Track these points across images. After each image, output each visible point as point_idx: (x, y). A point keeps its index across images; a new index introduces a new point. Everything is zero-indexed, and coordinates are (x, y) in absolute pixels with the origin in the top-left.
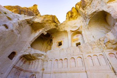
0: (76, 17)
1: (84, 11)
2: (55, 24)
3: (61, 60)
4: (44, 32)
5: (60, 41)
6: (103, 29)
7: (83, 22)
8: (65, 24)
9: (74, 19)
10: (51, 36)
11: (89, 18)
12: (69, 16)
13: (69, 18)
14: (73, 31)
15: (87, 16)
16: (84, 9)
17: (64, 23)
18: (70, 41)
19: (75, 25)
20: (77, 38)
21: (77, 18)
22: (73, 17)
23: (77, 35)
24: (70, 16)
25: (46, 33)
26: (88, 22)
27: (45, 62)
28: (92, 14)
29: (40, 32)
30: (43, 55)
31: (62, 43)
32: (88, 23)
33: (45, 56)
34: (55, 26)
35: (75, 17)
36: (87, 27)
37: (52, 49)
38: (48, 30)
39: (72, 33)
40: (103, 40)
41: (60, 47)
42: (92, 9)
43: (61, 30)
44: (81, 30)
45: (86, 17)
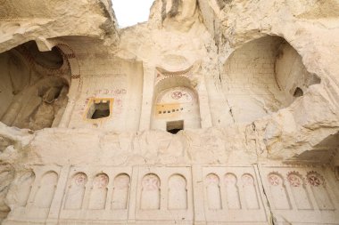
0: (188, 23)
1: (221, 14)
2: (104, 19)
3: (100, 178)
4: (43, 38)
5: (102, 97)
6: (261, 95)
7: (208, 51)
8: (140, 35)
9: (179, 28)
10: (64, 66)
11: (234, 42)
12: (164, 9)
13: (163, 19)
14: (165, 73)
15: (227, 36)
16: (222, 8)
17: (139, 29)
18: (147, 109)
19: (179, 53)
20: (174, 101)
21: (190, 27)
22: (179, 18)
23: (178, 90)
24: (167, 11)
25: (49, 46)
26: (227, 57)
27: (18, 175)
28: (246, 35)
29: (21, 31)
30: (12, 142)
31: (113, 108)
32: (224, 59)
33: (25, 152)
34: (102, 27)
35: (184, 21)
36: (217, 73)
37: (62, 125)
38: (65, 33)
39: (162, 77)
40: (264, 130)
41: (97, 121)
42: (251, 19)
43: (120, 55)
44: (197, 76)
45: (223, 36)
